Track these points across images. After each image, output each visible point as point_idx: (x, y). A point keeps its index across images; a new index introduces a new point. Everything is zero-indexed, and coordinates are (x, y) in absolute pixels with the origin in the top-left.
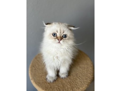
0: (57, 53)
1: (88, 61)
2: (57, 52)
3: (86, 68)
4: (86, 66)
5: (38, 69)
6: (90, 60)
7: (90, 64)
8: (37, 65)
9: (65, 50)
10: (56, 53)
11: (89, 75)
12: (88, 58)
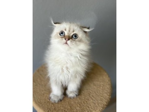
0: (67, 63)
1: (104, 77)
2: (67, 61)
3: (102, 86)
4: (102, 83)
5: (39, 84)
6: (107, 76)
7: (107, 81)
8: (39, 80)
9: (77, 59)
10: (65, 62)
11: (105, 95)
12: (106, 74)
